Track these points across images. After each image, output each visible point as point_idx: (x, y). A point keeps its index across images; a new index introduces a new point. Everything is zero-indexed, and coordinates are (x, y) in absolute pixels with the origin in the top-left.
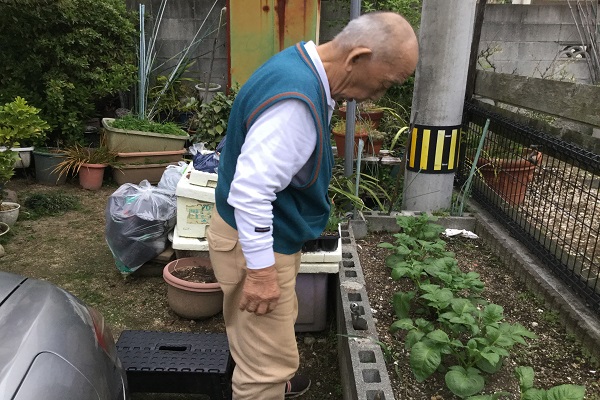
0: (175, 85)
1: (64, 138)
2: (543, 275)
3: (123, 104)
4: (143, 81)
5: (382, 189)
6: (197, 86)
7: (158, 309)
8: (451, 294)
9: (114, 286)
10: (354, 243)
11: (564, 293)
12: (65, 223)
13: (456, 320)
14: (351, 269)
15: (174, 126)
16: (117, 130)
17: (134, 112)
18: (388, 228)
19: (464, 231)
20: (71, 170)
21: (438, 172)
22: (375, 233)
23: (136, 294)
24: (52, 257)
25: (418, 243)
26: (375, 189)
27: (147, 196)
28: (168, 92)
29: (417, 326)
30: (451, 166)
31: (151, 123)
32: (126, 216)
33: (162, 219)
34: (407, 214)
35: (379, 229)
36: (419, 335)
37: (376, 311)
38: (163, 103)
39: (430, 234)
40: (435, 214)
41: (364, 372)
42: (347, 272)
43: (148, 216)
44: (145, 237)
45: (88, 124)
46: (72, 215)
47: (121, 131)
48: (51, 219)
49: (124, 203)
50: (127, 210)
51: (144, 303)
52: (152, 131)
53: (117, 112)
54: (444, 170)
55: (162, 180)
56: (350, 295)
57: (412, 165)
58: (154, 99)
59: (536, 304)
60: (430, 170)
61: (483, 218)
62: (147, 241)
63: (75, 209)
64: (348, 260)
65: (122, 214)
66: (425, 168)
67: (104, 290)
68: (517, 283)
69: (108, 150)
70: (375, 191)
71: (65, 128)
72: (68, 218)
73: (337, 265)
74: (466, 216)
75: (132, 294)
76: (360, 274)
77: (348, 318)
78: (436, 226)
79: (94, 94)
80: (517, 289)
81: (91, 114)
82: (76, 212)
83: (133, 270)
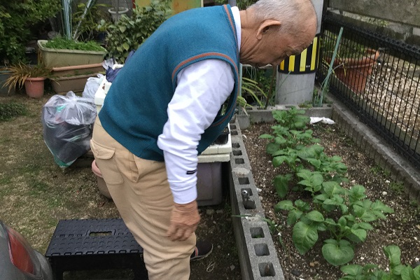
0: (92, 10)
1: (10, 58)
2: (389, 153)
3: (53, 28)
4: (67, 8)
5: (259, 89)
6: (109, 11)
7: (92, 194)
8: (321, 176)
9: (56, 176)
10: (240, 134)
11: (407, 167)
12: (17, 126)
13: (328, 202)
14: (240, 157)
15: (94, 44)
16: (49, 50)
17: (62, 34)
18: (266, 119)
19: (324, 119)
20: (18, 83)
21: (303, 73)
22: (256, 123)
23: (74, 182)
24: (7, 155)
25: (290, 133)
26: (253, 89)
27: (72, 105)
28: (87, 16)
29: (296, 206)
30: (313, 68)
31: (77, 42)
32: (57, 123)
33: (87, 123)
34: (280, 107)
35: (258, 120)
36: (298, 214)
37: (260, 190)
38: (84, 26)
39: (299, 124)
40: (301, 106)
41: (255, 246)
42: (236, 160)
43: (75, 121)
44: (75, 138)
45: (27, 46)
46: (21, 119)
47: (53, 50)
48: (5, 124)
49: (55, 112)
50: (58, 117)
51: (80, 189)
52: (77, 49)
53: (49, 35)
54: (308, 71)
55: (85, 90)
56: (240, 179)
57: (282, 68)
58: (77, 23)
59: (384, 177)
60: (297, 71)
61: (338, 108)
62: (77, 141)
63: (24, 115)
64: (236, 149)
65: (54, 121)
66: (293, 70)
67: (48, 179)
68: (367, 159)
69: (45, 66)
70: (253, 90)
71: (9, 50)
72: (19, 122)
73: (228, 155)
74: (325, 107)
75: (71, 182)
76: (247, 161)
77: (240, 199)
78: (302, 117)
79: (28, 22)
80: (368, 164)
81: (28, 38)
82: (25, 117)
83: (69, 164)
